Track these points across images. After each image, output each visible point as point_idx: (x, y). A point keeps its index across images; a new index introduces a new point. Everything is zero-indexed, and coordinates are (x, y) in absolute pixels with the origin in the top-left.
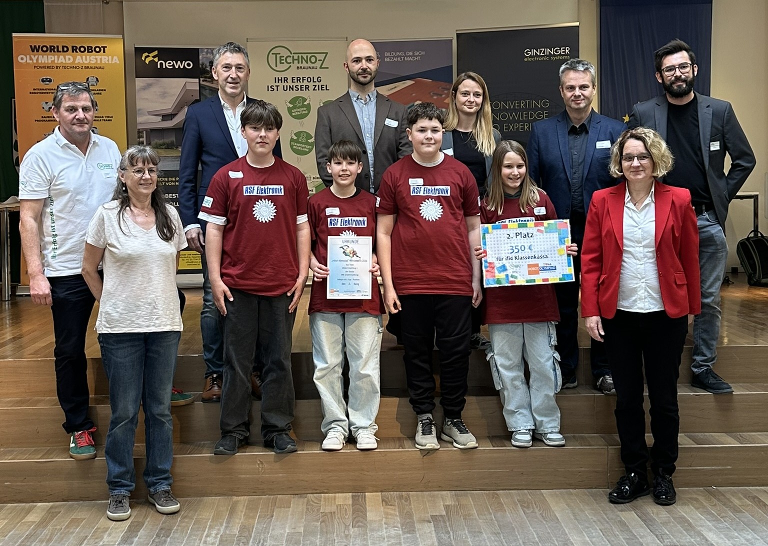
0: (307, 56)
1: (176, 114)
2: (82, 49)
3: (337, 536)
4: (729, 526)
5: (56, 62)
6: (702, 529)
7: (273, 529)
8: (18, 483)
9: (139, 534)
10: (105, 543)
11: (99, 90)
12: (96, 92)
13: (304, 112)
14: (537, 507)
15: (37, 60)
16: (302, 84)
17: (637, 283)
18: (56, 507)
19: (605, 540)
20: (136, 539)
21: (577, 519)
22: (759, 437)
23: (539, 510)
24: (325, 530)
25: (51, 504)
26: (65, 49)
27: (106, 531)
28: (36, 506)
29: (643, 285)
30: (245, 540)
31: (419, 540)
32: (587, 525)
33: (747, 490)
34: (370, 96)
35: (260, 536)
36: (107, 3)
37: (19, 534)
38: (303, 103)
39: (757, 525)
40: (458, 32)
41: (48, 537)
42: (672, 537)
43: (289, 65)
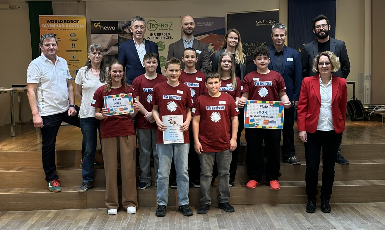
0: (164, 24)
1: (108, 49)
2: (69, 22)
3: (176, 223)
4: (341, 219)
5: (58, 27)
6: (329, 220)
7: (150, 220)
8: (43, 202)
9: (94, 222)
10: (80, 226)
11: (76, 39)
12: (74, 40)
13: (163, 48)
14: (260, 211)
15: (50, 26)
16: (161, 36)
17: (325, 118)
18: (59, 212)
19: (288, 224)
20: (93, 224)
21: (277, 216)
22: (354, 182)
23: (261, 212)
24: (171, 220)
25: (57, 210)
26: (61, 22)
27: (80, 221)
28: (51, 211)
29: (327, 119)
30: (138, 224)
31: (211, 224)
32: (281, 218)
33: (349, 204)
34: (191, 40)
35: (144, 222)
36: (79, 2)
37: (44, 222)
38: (162, 44)
39: (353, 218)
40: (228, 14)
41: (56, 224)
42: (316, 223)
43: (156, 28)
